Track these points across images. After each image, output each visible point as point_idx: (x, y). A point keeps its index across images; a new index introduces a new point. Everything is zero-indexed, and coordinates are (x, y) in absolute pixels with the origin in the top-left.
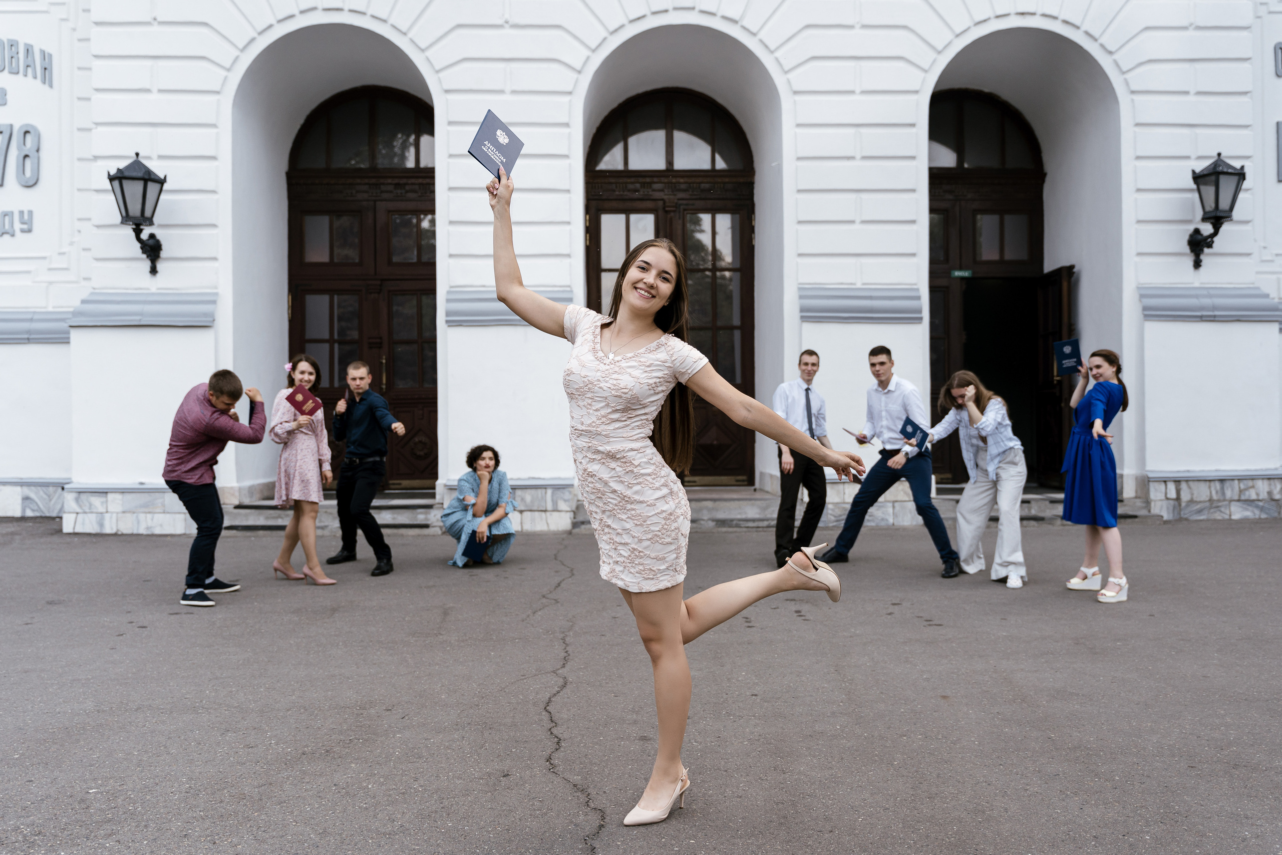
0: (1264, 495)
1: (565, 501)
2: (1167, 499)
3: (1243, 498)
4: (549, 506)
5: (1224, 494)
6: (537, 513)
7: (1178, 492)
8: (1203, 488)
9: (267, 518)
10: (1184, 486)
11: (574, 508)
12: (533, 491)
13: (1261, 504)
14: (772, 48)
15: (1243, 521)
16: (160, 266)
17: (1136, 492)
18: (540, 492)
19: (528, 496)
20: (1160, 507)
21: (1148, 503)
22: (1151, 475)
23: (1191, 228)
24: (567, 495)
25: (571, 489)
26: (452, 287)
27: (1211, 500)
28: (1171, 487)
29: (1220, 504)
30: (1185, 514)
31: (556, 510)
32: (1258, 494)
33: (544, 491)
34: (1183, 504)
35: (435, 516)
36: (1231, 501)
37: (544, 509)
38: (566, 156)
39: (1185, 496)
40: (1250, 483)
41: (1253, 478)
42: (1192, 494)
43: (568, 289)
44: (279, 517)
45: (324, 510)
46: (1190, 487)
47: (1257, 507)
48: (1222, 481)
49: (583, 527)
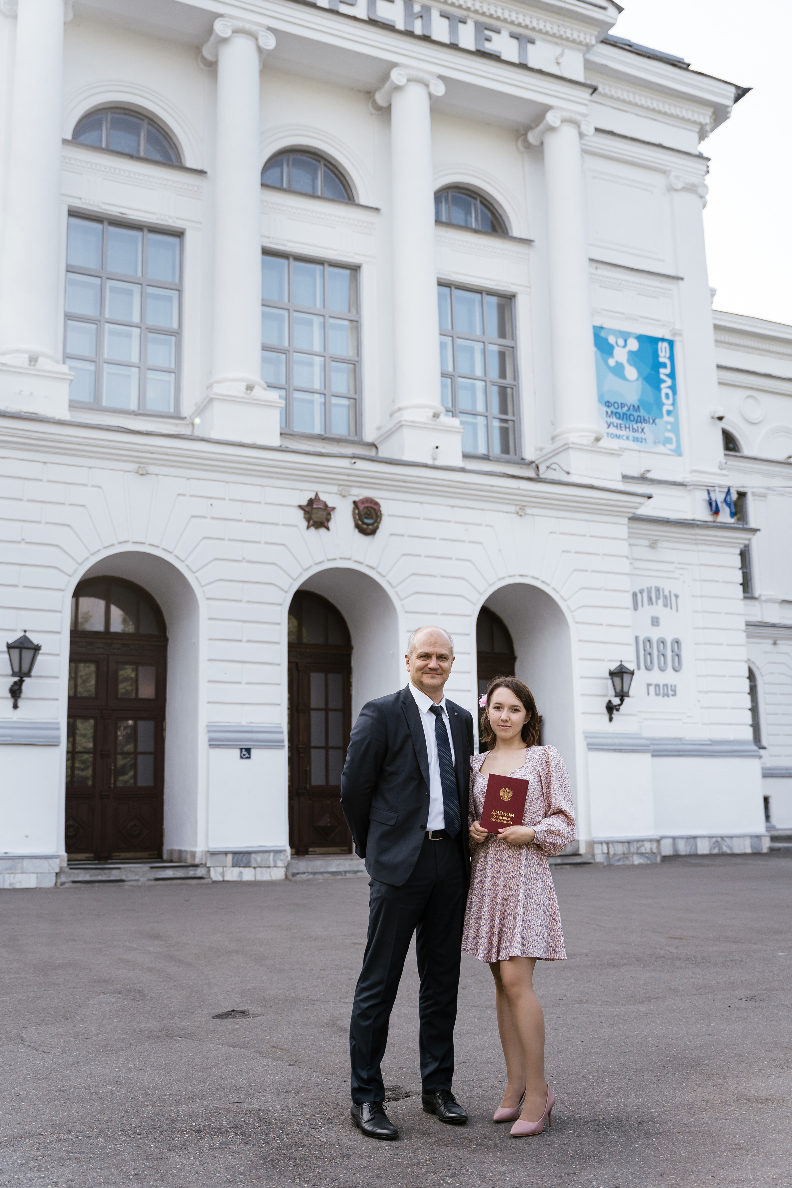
0: (648, 850)
1: (281, 860)
2: (603, 853)
3: (639, 852)
4: (272, 864)
5: (629, 850)
6: (264, 869)
7: (608, 849)
8: (620, 846)
9: (91, 876)
10: (611, 845)
11: (286, 865)
12: (262, 855)
13: (647, 855)
14: (394, 585)
15: (640, 866)
16: (20, 703)
17: (586, 849)
18: (266, 855)
19: (259, 858)
20: (599, 858)
21: (593, 855)
22: (595, 840)
23: (607, 700)
24: (282, 857)
25: (284, 853)
26: (209, 722)
27: (624, 854)
28: (605, 846)
29: (628, 855)
30: (612, 861)
31: (275, 866)
32: (645, 850)
33: (268, 854)
34: (611, 856)
35: (201, 872)
36: (633, 854)
37: (268, 866)
38: (278, 643)
39: (612, 852)
40: (641, 843)
41: (643, 841)
42: (615, 850)
43: (279, 725)
44: (100, 875)
45: (129, 869)
46: (613, 846)
47: (646, 857)
48: (629, 842)
49: (298, 876)
